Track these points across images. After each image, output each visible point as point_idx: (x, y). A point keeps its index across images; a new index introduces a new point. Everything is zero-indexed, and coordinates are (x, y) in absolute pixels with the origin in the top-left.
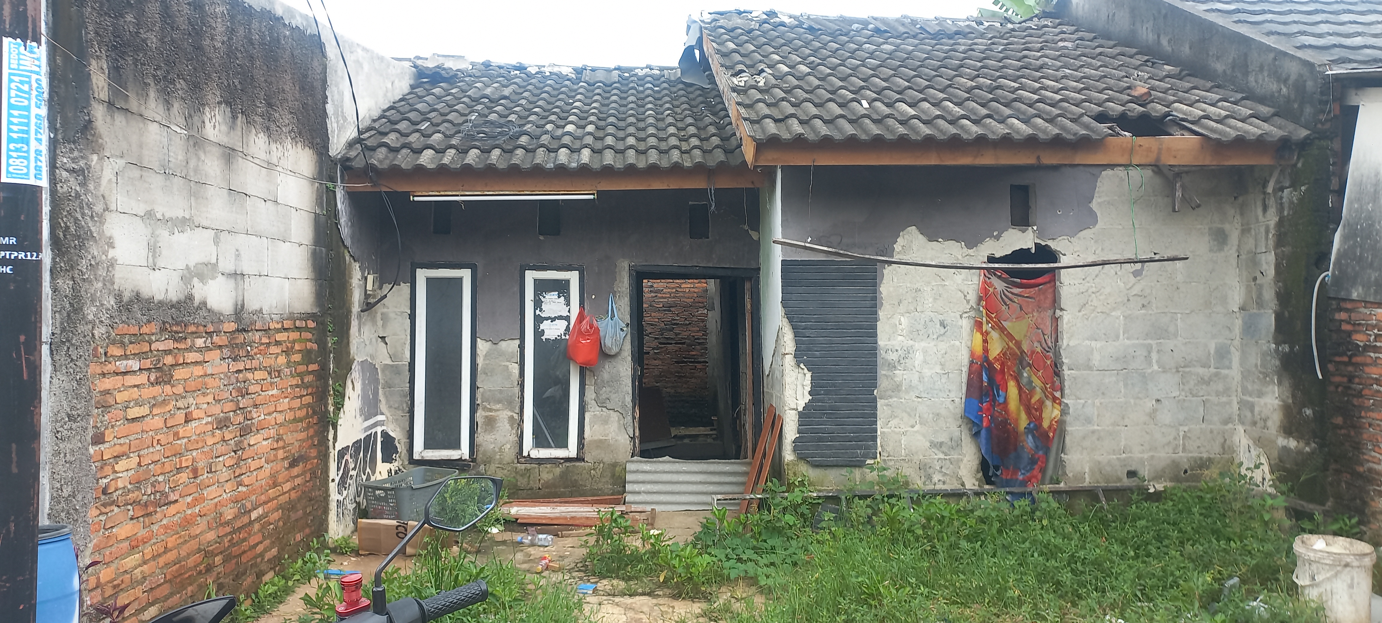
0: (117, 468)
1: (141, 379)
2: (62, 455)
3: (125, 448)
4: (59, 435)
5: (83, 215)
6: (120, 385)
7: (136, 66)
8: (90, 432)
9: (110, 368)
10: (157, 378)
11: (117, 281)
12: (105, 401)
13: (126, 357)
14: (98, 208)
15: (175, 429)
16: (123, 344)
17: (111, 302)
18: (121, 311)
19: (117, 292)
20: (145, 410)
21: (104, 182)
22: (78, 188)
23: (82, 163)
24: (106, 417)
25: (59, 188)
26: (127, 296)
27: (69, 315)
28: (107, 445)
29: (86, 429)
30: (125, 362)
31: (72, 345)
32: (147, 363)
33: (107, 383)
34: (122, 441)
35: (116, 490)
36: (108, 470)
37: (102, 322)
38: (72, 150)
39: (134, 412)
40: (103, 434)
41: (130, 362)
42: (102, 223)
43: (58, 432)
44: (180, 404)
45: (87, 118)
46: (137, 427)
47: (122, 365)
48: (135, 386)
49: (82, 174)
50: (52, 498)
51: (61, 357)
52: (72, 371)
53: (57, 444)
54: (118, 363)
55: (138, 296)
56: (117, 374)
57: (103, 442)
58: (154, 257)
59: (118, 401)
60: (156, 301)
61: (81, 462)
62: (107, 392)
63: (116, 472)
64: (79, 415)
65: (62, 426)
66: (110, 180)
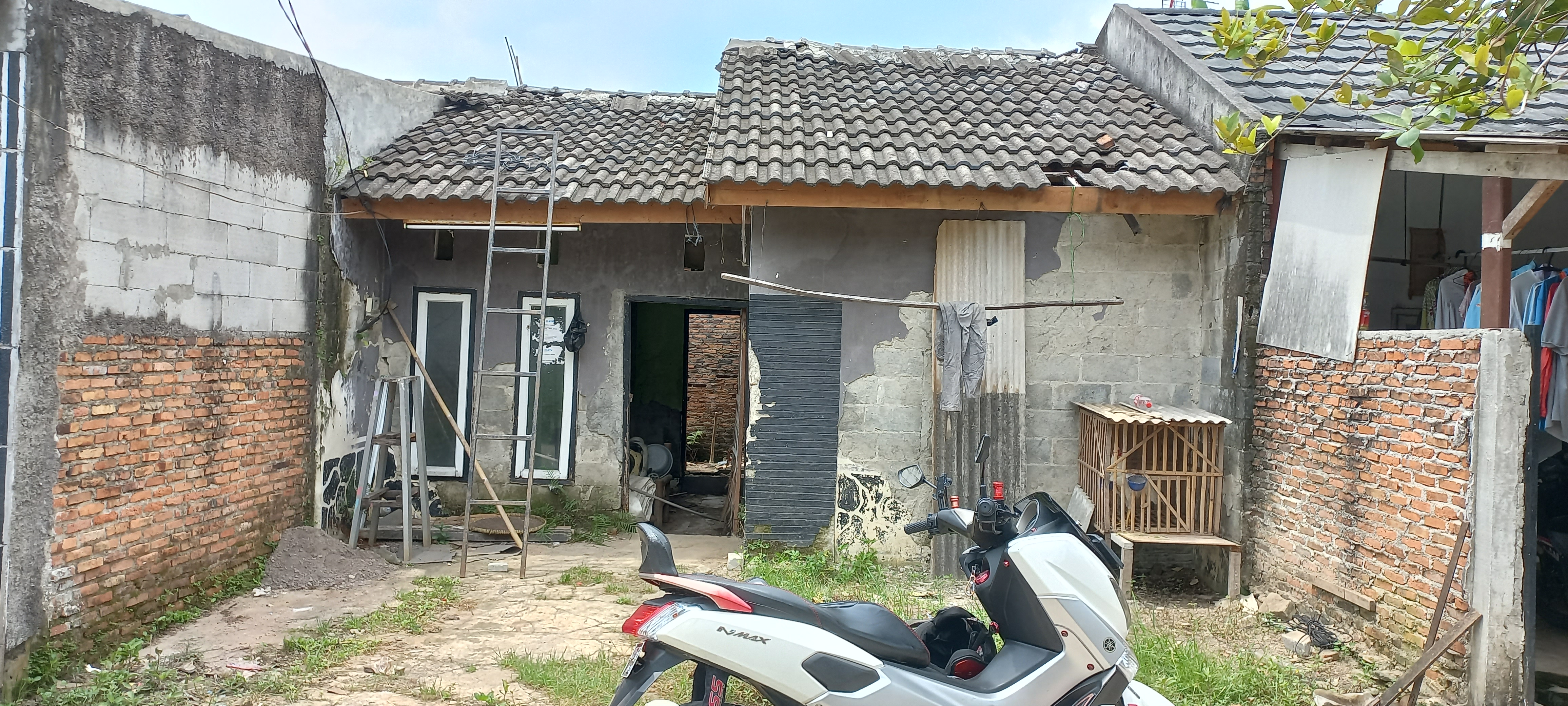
0: (81, 455)
1: (110, 382)
2: (28, 439)
3: (90, 440)
4: (25, 423)
5: (55, 244)
6: (87, 387)
7: (113, 116)
8: (55, 424)
9: (78, 371)
10: (124, 382)
11: (87, 299)
12: (72, 399)
13: (93, 362)
14: (70, 237)
15: (142, 428)
16: (90, 352)
17: (81, 316)
18: (90, 324)
19: (87, 308)
20: (112, 409)
21: (77, 216)
22: (51, 222)
23: (55, 200)
24: (72, 412)
25: (32, 222)
26: (96, 312)
27: (37, 326)
28: (71, 435)
29: (52, 419)
30: (92, 367)
31: (40, 350)
32: (115, 370)
33: (75, 384)
34: (87, 433)
35: (80, 473)
36: (72, 456)
37: (70, 332)
38: (45, 192)
39: (99, 410)
40: (68, 426)
41: (97, 368)
42: (74, 251)
43: (24, 420)
44: (146, 406)
45: (61, 163)
46: (103, 422)
47: (90, 370)
48: (102, 388)
49: (55, 211)
50: (17, 473)
51: (29, 360)
52: (38, 371)
53: (22, 430)
54: (85, 368)
55: (108, 313)
56: (85, 377)
57: (69, 433)
58: (126, 278)
59: (84, 399)
60: (126, 317)
61: (46, 447)
62: (73, 391)
63: (80, 459)
64: (44, 409)
65: (28, 416)
66: (83, 215)
